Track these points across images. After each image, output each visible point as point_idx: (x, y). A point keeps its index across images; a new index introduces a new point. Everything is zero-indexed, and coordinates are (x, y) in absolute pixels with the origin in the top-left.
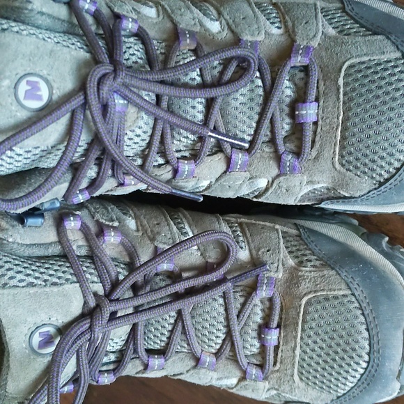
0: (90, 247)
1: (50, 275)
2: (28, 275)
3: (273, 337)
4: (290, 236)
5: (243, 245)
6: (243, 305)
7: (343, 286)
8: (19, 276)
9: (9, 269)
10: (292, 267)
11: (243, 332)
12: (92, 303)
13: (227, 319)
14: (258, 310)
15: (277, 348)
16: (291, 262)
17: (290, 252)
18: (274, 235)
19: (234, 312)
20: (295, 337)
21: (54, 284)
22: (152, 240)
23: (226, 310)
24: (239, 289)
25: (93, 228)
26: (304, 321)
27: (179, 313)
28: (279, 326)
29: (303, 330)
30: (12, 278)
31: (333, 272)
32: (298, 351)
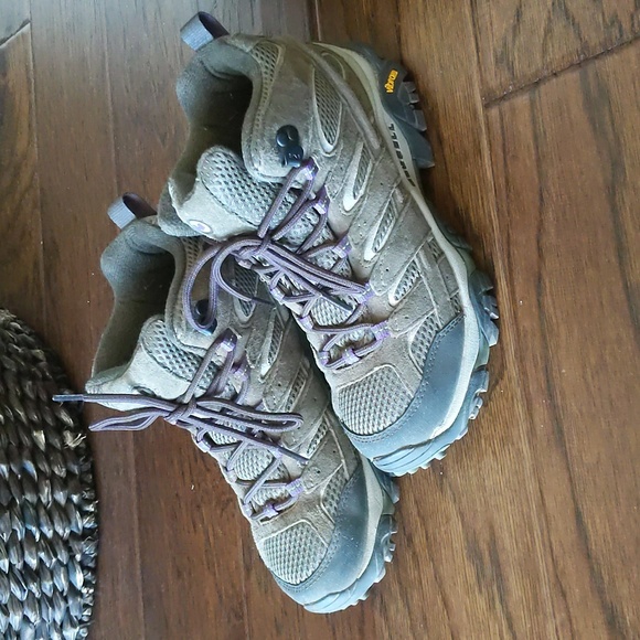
0: (224, 365)
1: (180, 367)
2: (168, 358)
3: (270, 513)
4: (342, 475)
5: (311, 450)
6: (275, 481)
7: (328, 540)
8: (163, 355)
9: (161, 345)
10: (319, 496)
11: (260, 491)
12: (186, 400)
13: (259, 476)
14: (279, 492)
15: (267, 519)
16: (322, 493)
17: (329, 486)
18: (332, 466)
19: (267, 477)
20: (279, 529)
21: (177, 375)
22: (265, 395)
23: (263, 472)
24: (282, 469)
25: (237, 357)
26: (292, 528)
27: (239, 442)
28: (280, 512)
29: (287, 531)
30: (158, 352)
31: (333, 527)
32: (274, 535)
